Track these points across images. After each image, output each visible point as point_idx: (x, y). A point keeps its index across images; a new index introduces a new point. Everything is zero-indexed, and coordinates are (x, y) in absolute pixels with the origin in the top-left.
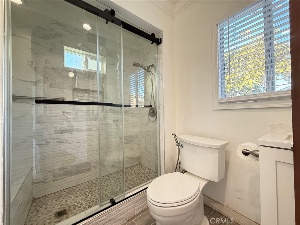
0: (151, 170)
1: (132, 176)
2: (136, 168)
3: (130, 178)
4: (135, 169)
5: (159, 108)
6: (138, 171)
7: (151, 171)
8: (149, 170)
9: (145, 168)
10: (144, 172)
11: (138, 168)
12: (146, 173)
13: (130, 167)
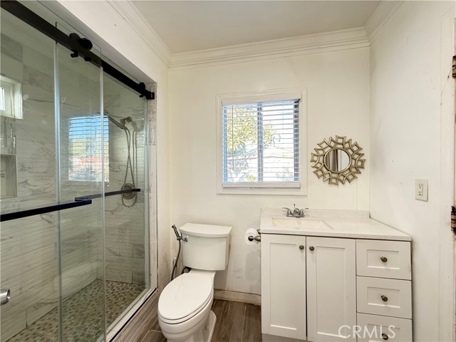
0: (123, 283)
1: (90, 307)
2: (92, 290)
3: (88, 311)
4: (91, 293)
5: (149, 190)
6: (100, 294)
7: (125, 285)
8: (121, 284)
9: (110, 283)
10: (111, 291)
11: (97, 289)
12: (116, 290)
13: (79, 292)
